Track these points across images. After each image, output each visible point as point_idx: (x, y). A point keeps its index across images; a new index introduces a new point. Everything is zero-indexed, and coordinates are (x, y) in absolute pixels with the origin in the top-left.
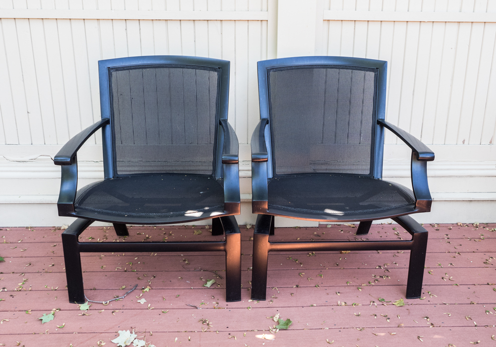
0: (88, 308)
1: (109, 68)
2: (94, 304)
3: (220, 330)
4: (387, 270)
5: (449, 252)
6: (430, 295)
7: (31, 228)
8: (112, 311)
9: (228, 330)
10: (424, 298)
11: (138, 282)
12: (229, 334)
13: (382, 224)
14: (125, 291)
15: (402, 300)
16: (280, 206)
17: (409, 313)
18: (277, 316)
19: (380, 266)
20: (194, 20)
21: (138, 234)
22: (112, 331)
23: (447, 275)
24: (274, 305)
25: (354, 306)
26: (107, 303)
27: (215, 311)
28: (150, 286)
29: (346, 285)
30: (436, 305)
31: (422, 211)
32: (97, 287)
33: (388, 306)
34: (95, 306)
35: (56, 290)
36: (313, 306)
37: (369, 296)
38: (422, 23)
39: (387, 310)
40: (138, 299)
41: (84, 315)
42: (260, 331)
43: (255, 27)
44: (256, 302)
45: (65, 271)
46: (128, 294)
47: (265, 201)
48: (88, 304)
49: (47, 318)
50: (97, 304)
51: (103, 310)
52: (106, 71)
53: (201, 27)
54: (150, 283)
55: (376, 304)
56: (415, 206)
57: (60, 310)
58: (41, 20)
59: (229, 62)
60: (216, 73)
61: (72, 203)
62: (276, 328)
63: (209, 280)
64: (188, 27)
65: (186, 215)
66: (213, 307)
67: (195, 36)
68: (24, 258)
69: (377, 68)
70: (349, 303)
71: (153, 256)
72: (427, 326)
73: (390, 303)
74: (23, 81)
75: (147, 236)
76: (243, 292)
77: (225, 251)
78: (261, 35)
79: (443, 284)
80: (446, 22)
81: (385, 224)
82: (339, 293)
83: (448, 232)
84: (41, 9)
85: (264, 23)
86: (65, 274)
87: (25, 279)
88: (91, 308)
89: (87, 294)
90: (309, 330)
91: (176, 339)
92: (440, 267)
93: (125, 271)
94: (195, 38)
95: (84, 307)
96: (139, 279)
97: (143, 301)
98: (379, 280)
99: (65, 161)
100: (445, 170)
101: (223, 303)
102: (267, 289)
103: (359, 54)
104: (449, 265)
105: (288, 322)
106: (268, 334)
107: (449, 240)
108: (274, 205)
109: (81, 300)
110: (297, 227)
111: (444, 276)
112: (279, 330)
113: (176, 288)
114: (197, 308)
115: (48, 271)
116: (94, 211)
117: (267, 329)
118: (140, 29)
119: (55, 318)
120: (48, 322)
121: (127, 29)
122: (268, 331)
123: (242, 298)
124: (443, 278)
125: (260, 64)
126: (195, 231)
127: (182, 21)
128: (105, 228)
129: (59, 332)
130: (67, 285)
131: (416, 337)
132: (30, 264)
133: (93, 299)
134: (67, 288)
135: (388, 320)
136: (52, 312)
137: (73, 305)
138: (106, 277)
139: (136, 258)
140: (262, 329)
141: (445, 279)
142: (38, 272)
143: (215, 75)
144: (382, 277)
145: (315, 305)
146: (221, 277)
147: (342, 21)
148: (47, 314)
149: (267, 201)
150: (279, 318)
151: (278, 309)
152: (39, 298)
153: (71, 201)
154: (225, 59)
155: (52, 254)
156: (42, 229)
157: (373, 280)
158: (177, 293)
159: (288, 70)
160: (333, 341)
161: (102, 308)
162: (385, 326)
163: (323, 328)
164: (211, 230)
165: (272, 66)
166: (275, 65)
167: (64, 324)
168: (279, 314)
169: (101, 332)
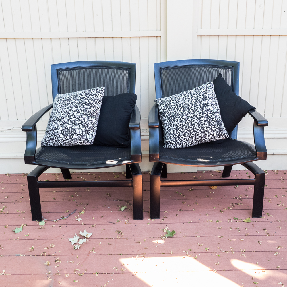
0: (44, 224)
1: (58, 69)
2: (48, 222)
3: (129, 238)
4: (241, 200)
5: (283, 188)
6: (268, 215)
7: (9, 174)
8: (60, 225)
9: (134, 237)
10: (264, 217)
11: (77, 208)
12: (135, 240)
13: (239, 170)
14: (68, 213)
15: (249, 219)
16: (167, 157)
17: (254, 226)
18: (166, 229)
19: (236, 197)
20: (113, 37)
21: (78, 178)
22: (59, 238)
23: (280, 203)
24: (165, 222)
25: (217, 222)
26: (56, 221)
27: (126, 225)
28: (84, 210)
29: (213, 209)
30: (272, 222)
31: (260, 159)
32: (50, 211)
33: (239, 223)
34: (48, 223)
35: (24, 213)
36: (190, 222)
37: (228, 216)
38: (263, 36)
39: (239, 224)
40: (77, 218)
41: (41, 228)
42: (155, 238)
43: (153, 41)
44: (153, 220)
45: (30, 201)
46: (70, 215)
47: (157, 153)
48: (44, 222)
49: (18, 230)
50: (50, 222)
51: (54, 225)
52: (56, 72)
53: (117, 42)
54: (84, 209)
55: (232, 221)
56: (256, 156)
57: (26, 225)
58: (14, 39)
59: (136, 64)
60: (127, 72)
61: (33, 156)
62: (165, 236)
63: (123, 206)
64: (108, 42)
65: (107, 163)
66: (125, 223)
67: (113, 48)
68: (4, 193)
69: (233, 67)
70: (214, 220)
71: (87, 191)
72: (265, 235)
73: (242, 221)
74: (3, 79)
75: (84, 179)
76: (144, 214)
77: (132, 186)
78: (157, 46)
79: (278, 208)
80: (279, 35)
81: (241, 170)
82: (208, 214)
83: (283, 175)
84: (14, 32)
85: (159, 38)
86: (30, 203)
87: (4, 206)
88: (46, 224)
89: (43, 215)
90: (187, 238)
91: (100, 243)
92: (276, 197)
93: (69, 201)
94: (113, 49)
95: (42, 223)
96: (77, 206)
97: (79, 220)
98: (235, 206)
99: (29, 128)
100: (281, 134)
101: (132, 221)
102: (160, 212)
103: (222, 57)
104: (283, 196)
105: (173, 232)
106: (160, 240)
107: (284, 180)
108: (164, 156)
109: (40, 219)
110: (182, 173)
111: (278, 203)
112: (167, 237)
113: (101, 211)
114: (114, 224)
115: (19, 201)
116: (48, 161)
117: (159, 237)
118: (78, 44)
119: (23, 230)
120: (18, 232)
121: (70, 44)
122: (160, 238)
123: (144, 218)
124: (278, 205)
125: (156, 65)
126: (115, 176)
127: (105, 38)
128: (56, 174)
129: (25, 238)
130: (31, 210)
131: (257, 242)
132: (8, 197)
133: (48, 219)
134: (31, 212)
135: (239, 231)
136: (21, 227)
137: (34, 222)
138: (56, 205)
139: (76, 193)
140: (156, 237)
141: (279, 205)
142: (13, 202)
143: (126, 73)
144: (237, 204)
145: (192, 222)
146: (130, 205)
147: (210, 36)
148: (18, 228)
149: (159, 153)
150: (167, 230)
151: (167, 224)
152: (13, 218)
153: (33, 154)
154: (133, 62)
155: (22, 191)
156: (15, 175)
157: (231, 206)
158: (102, 214)
159: (174, 69)
160: (202, 244)
161: (53, 224)
162: (237, 235)
163: (196, 236)
164: (125, 175)
165: (164, 66)
166: (166, 66)
167: (28, 234)
168: (167, 227)
169: (52, 239)
